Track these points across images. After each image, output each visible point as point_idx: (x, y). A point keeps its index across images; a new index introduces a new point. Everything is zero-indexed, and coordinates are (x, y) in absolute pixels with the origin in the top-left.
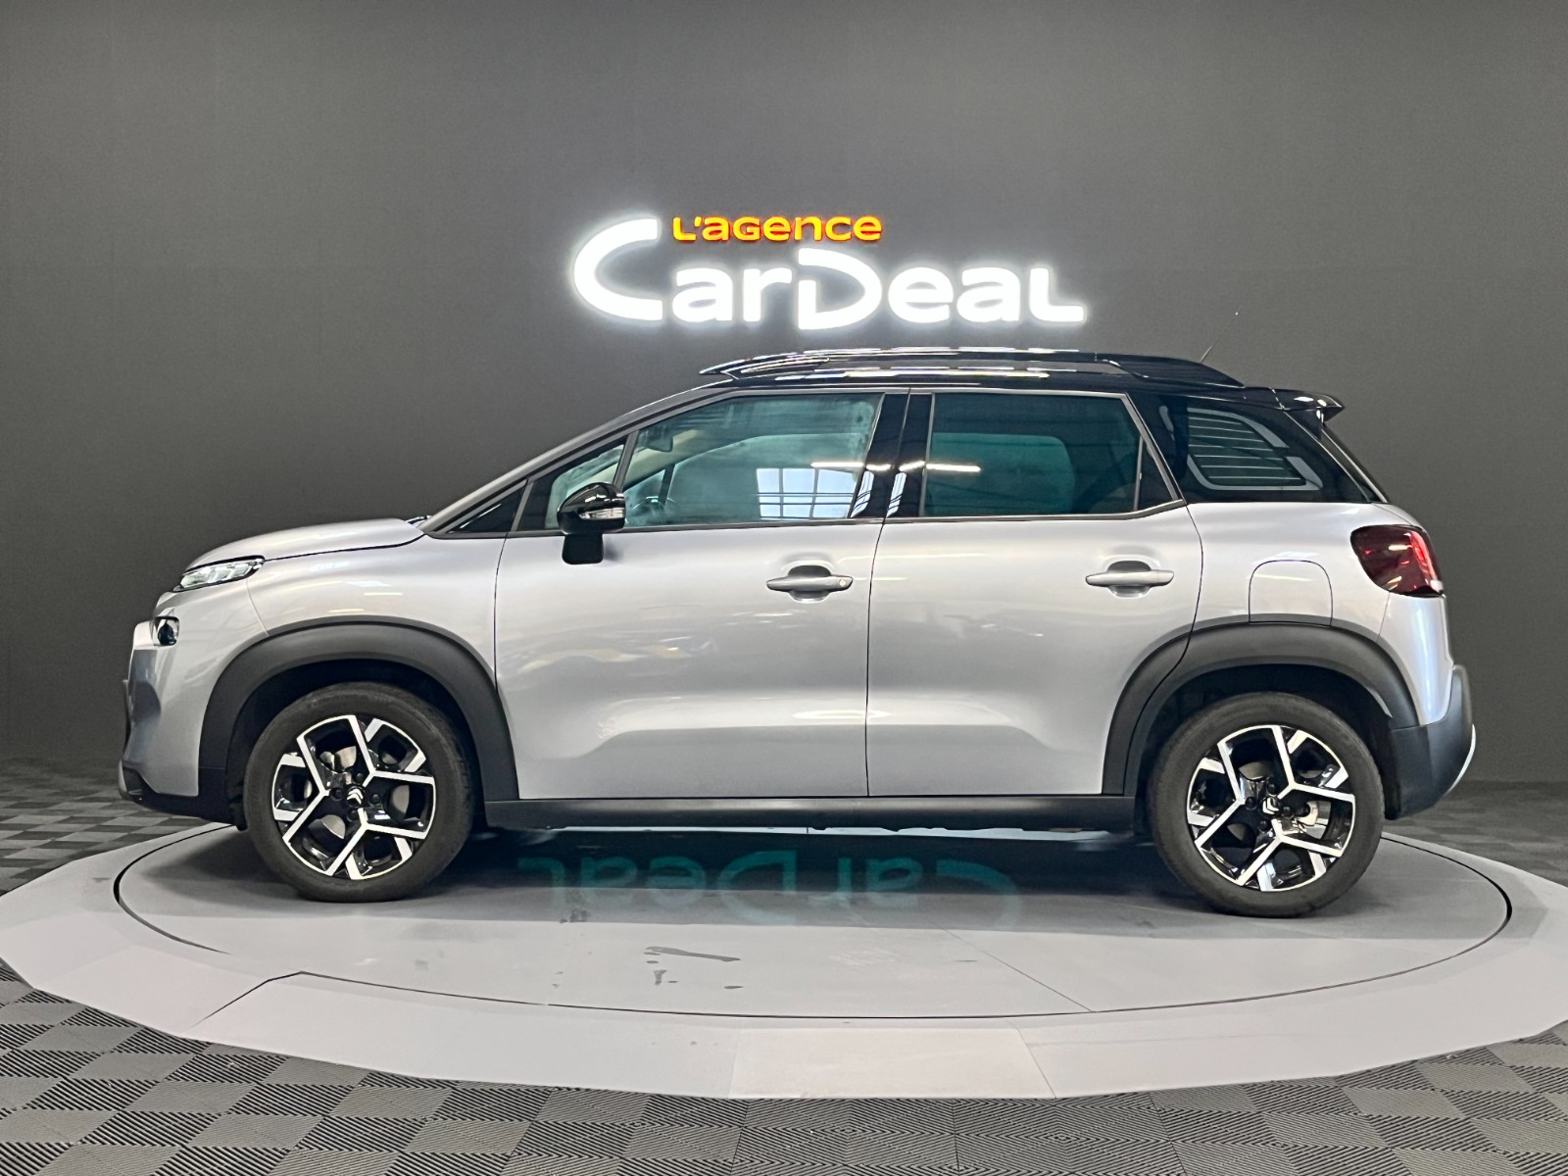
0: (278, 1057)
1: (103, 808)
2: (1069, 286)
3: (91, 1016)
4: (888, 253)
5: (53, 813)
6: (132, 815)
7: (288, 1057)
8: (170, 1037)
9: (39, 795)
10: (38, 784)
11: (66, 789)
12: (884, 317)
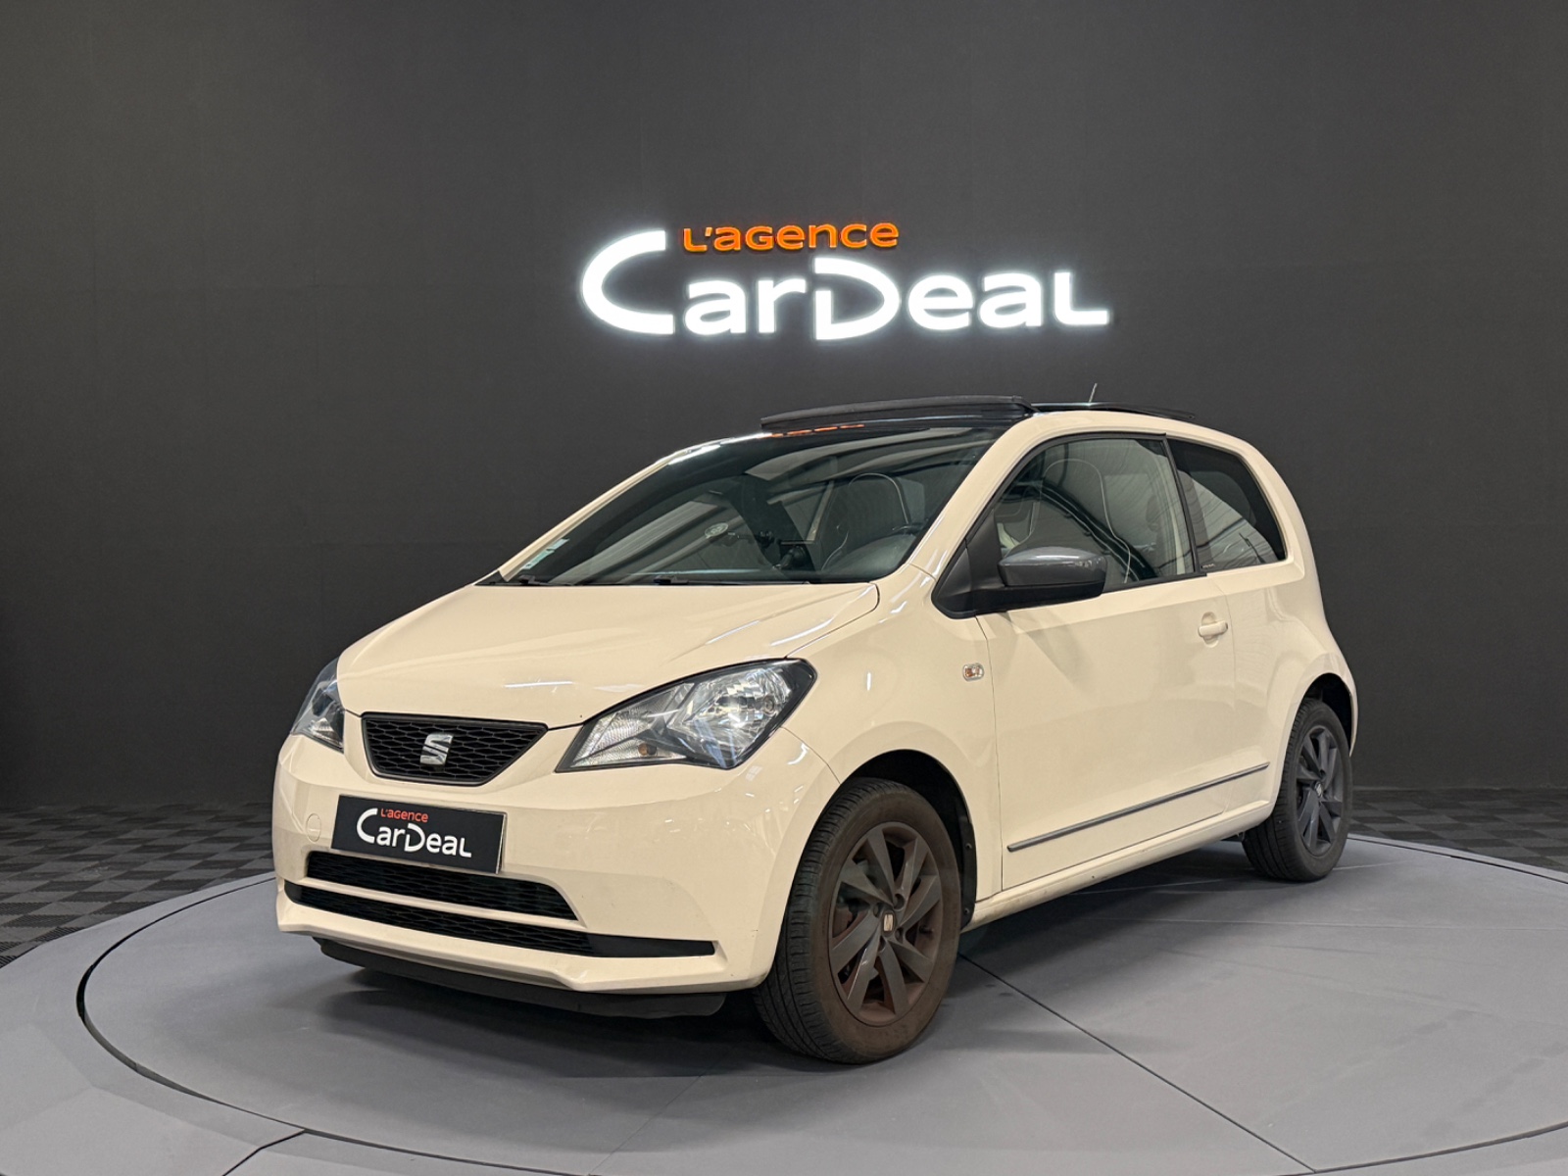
2: (1093, 289)
4: (907, 259)
12: (902, 325)
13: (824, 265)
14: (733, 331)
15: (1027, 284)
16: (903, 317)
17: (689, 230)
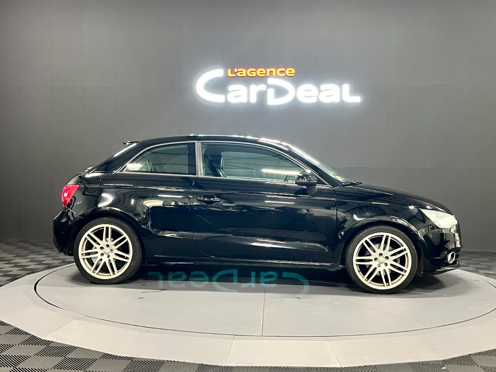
0: (74, 347)
1: (43, 257)
2: (355, 91)
3: (16, 331)
4: (297, 80)
5: (26, 259)
6: (52, 260)
7: (78, 347)
8: (40, 339)
9: (24, 252)
10: (25, 249)
11: (33, 251)
12: (295, 100)
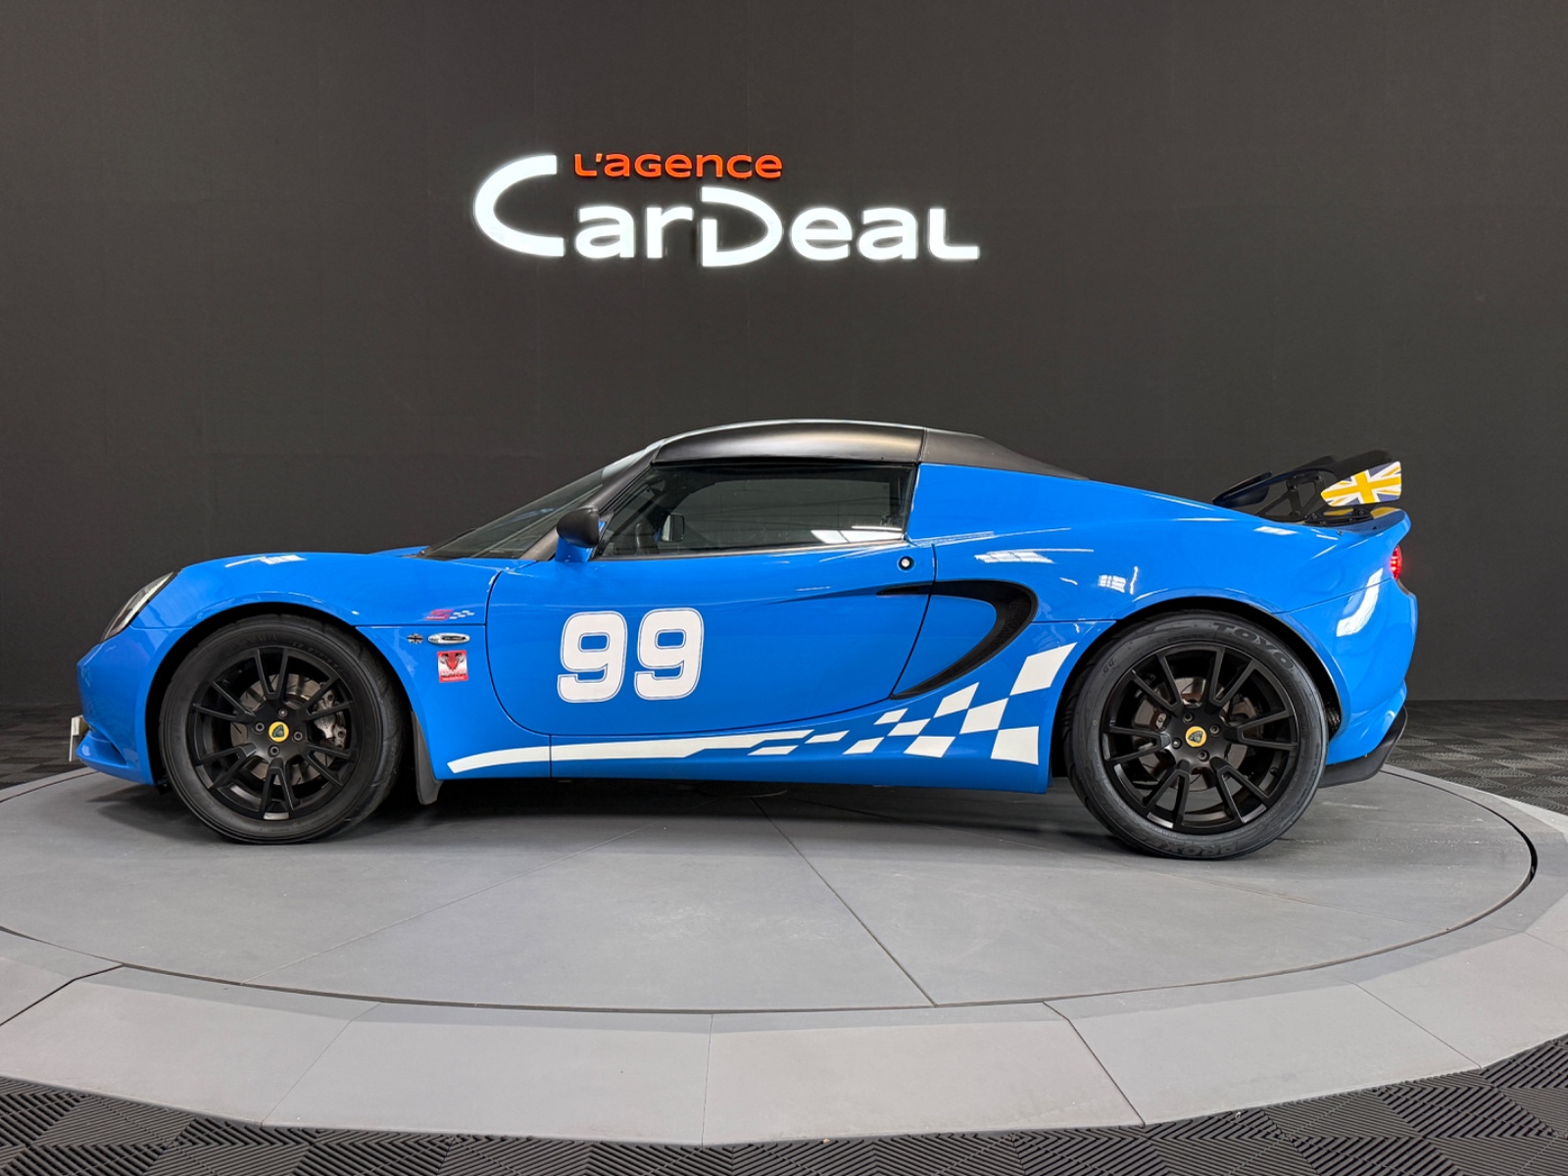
4: (789, 191)
12: (785, 255)
13: (711, 194)
14: (622, 256)
15: (906, 219)
16: (785, 244)
17: (579, 155)
